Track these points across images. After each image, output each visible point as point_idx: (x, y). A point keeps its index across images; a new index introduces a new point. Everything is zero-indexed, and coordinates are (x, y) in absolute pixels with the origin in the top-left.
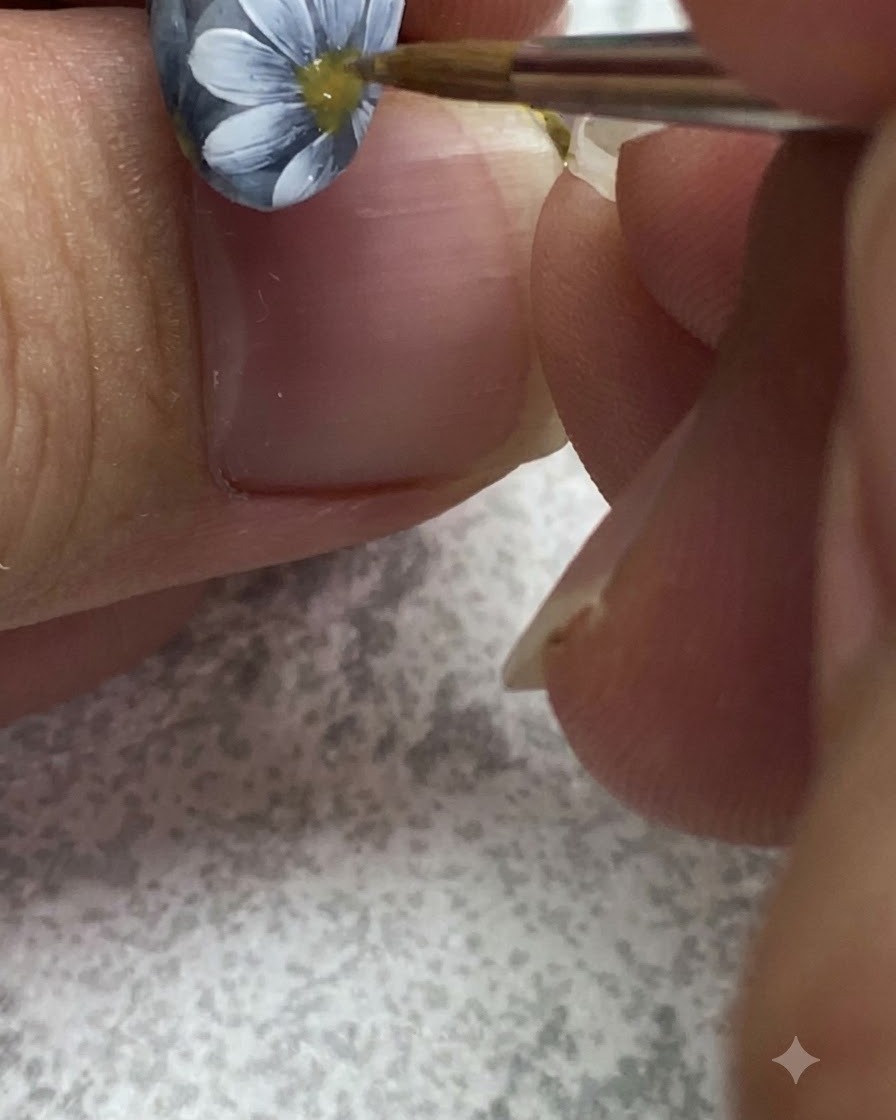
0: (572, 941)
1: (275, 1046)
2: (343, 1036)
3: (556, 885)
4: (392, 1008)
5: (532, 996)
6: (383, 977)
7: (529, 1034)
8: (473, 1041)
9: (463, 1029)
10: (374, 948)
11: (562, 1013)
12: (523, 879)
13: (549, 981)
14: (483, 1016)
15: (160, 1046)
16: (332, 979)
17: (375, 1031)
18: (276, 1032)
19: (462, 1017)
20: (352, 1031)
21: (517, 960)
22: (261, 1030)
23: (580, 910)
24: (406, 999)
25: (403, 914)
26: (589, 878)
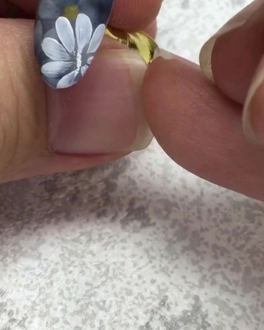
0: (169, 276)
1: (82, 306)
2: (101, 304)
3: (163, 260)
4: (116, 295)
5: (157, 292)
6: (113, 286)
7: (156, 303)
8: (140, 305)
9: (136, 302)
10: (111, 278)
11: (166, 297)
12: (154, 258)
13: (162, 287)
14: (143, 298)
15: (48, 306)
16: (98, 287)
17: (111, 302)
18: (82, 302)
19: (136, 298)
20: (104, 302)
21: (153, 281)
22: (78, 302)
23: (171, 267)
24: (120, 293)
25: (119, 268)
26: (174, 257)
